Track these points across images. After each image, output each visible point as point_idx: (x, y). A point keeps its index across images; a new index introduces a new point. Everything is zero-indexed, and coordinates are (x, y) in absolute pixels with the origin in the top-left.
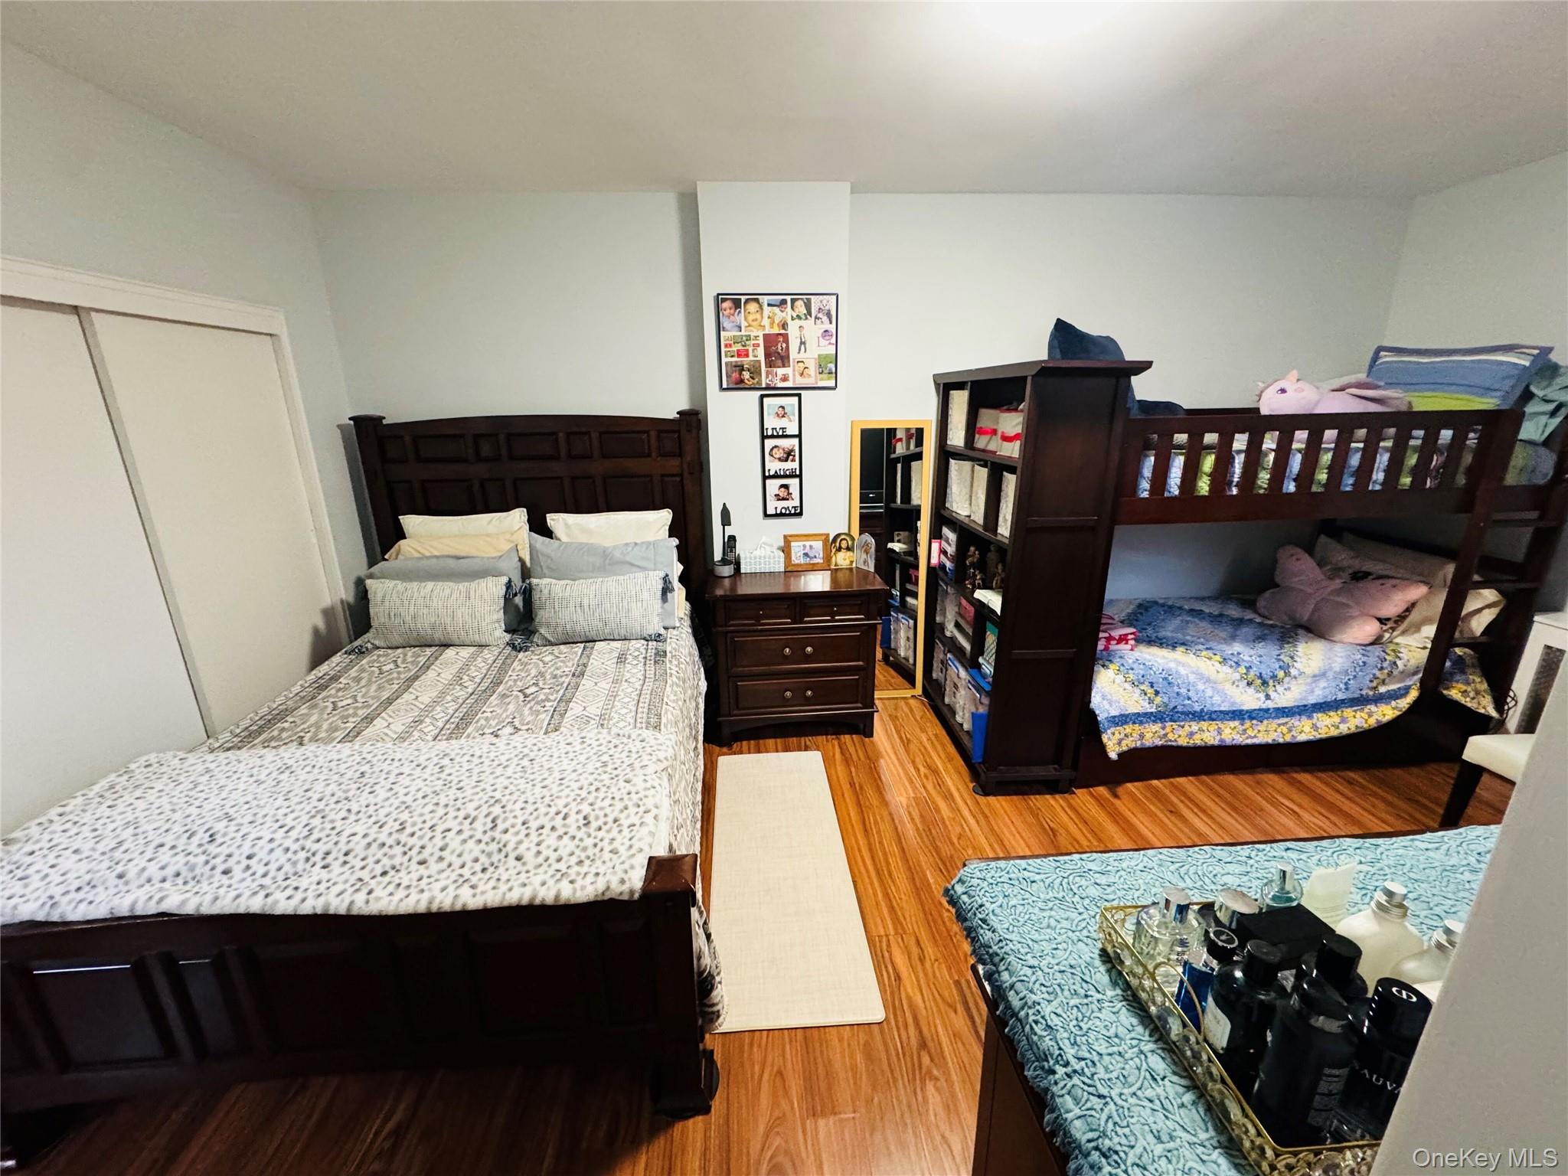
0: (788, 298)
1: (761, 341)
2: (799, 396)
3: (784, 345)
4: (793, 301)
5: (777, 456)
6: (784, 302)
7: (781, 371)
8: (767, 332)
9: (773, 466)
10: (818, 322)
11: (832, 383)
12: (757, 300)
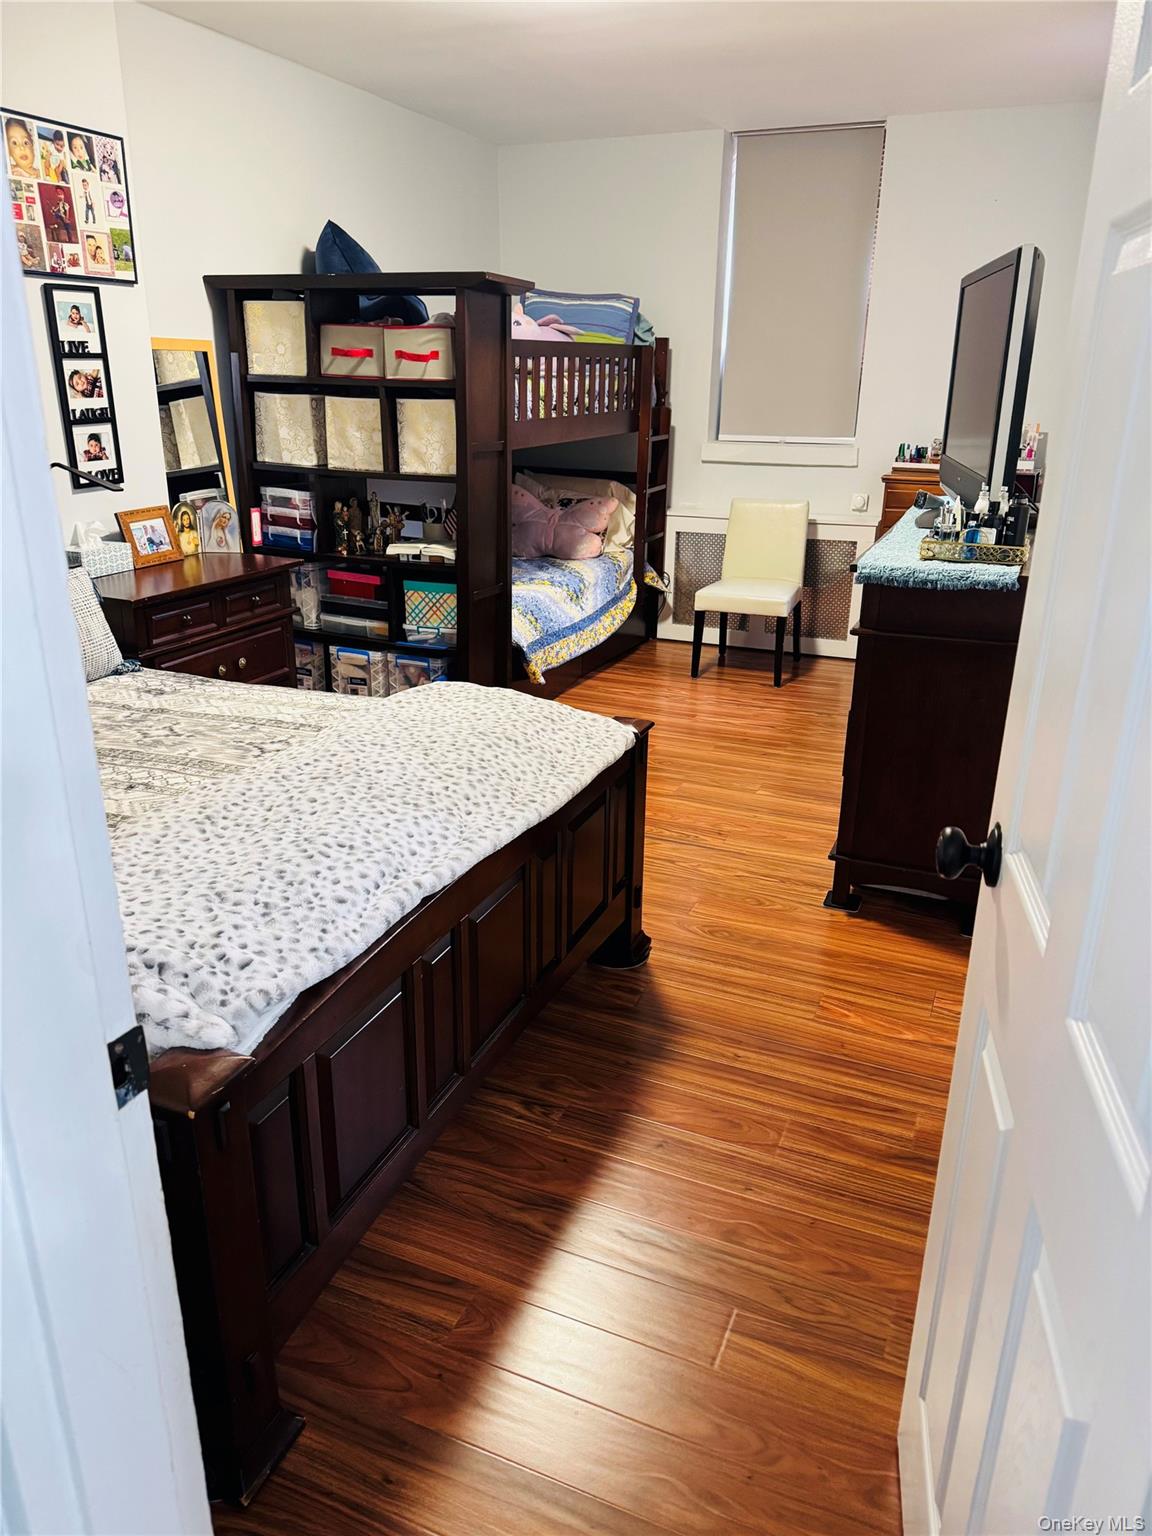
0: (64, 131)
1: (36, 195)
2: (96, 291)
3: (67, 208)
4: (71, 137)
5: (80, 388)
6: (58, 136)
7: (69, 249)
8: (42, 181)
9: (78, 404)
10: (105, 177)
11: (129, 276)
12: (22, 124)
